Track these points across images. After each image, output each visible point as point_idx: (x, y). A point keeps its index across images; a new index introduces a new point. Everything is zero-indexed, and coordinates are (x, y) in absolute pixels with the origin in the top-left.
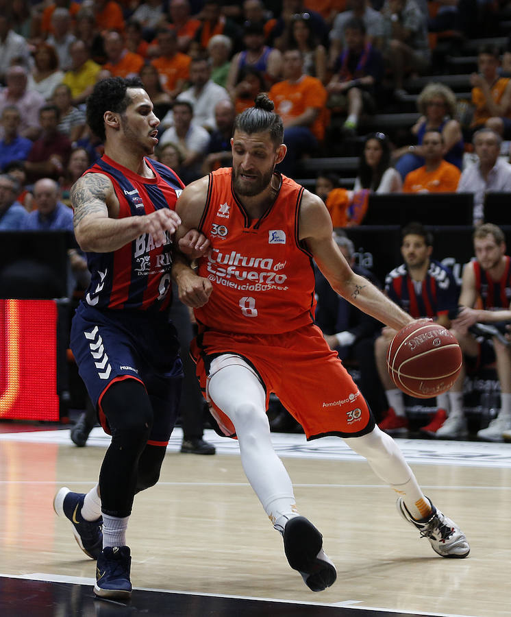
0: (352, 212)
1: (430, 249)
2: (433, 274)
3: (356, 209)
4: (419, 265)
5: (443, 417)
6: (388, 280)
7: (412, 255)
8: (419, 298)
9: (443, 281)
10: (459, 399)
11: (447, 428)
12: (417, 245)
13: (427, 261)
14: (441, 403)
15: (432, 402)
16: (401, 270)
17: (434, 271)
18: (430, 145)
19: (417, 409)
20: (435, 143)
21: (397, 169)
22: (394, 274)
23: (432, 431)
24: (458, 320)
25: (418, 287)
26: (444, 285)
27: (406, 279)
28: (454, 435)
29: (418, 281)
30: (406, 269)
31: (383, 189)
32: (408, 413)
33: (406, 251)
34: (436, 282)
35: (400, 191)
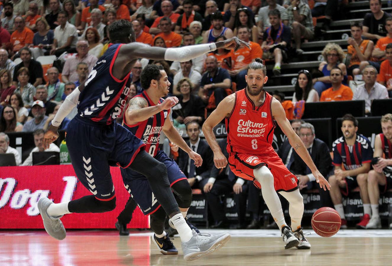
0: (296, 113)
1: (357, 128)
2: (359, 142)
3: (298, 111)
4: (351, 137)
5: (368, 218)
6: (334, 145)
7: (347, 131)
8: (351, 155)
9: (365, 145)
10: (377, 208)
11: (371, 223)
12: (350, 126)
13: (355, 134)
14: (366, 211)
15: (361, 210)
16: (341, 140)
17: (360, 139)
18: (335, 76)
19: (351, 215)
20: (337, 75)
21: (316, 90)
22: (337, 142)
23: (363, 225)
24: (378, 165)
25: (351, 149)
26: (366, 147)
27: (344, 144)
28: (375, 227)
29: (350, 146)
30: (344, 139)
31: (310, 100)
32: (346, 217)
33: (343, 129)
34: (362, 145)
35: (318, 101)
